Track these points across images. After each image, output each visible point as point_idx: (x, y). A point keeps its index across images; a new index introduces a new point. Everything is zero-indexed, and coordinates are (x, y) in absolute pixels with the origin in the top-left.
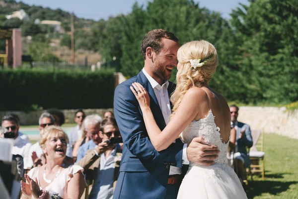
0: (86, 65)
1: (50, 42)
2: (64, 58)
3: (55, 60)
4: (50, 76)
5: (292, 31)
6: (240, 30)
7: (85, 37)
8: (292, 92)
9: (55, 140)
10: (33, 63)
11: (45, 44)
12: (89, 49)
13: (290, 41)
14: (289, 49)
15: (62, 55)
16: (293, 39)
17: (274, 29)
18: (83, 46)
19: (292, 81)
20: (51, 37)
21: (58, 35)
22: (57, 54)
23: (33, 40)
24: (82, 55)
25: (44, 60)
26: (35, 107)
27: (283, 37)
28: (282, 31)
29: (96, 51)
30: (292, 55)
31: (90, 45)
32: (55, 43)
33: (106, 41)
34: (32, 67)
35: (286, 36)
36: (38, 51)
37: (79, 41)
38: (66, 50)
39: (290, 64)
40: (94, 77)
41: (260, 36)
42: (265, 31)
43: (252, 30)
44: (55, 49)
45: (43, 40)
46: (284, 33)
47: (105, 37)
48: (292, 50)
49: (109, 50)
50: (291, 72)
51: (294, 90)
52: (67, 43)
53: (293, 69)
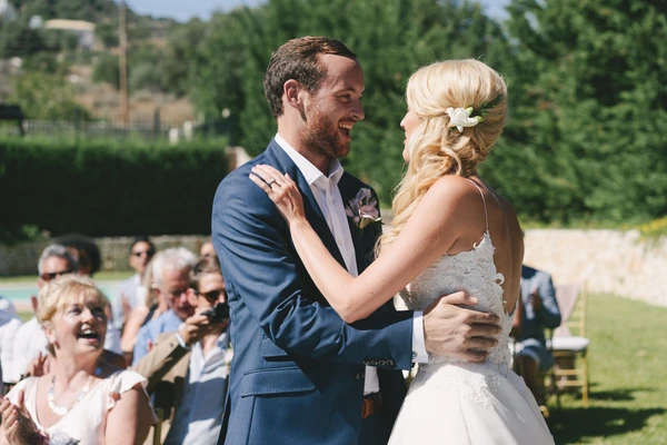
0: (158, 129)
1: (66, 72)
2: (102, 113)
3: (80, 116)
4: (67, 155)
5: (653, 49)
6: (530, 46)
7: (154, 60)
8: (653, 194)
9: (78, 310)
10: (26, 125)
11: (56, 77)
12: (165, 90)
13: (649, 73)
14: (645, 92)
15: (97, 105)
16: (655, 67)
17: (609, 43)
18: (150, 81)
19: (652, 168)
20: (71, 60)
21: (88, 56)
22: (86, 101)
23: (26, 66)
24: (145, 105)
25: (53, 116)
26: (31, 231)
27: (631, 62)
28: (629, 48)
29: (181, 95)
30: (654, 105)
31: (165, 80)
32: (81, 75)
33: (206, 72)
34: (23, 133)
35: (640, 59)
36: (38, 95)
37: (140, 70)
38: (107, 91)
39: (650, 127)
40: (176, 157)
41: (578, 60)
42: (590, 47)
43: (559, 47)
44: (81, 90)
45: (51, 69)
46: (634, 53)
47: (202, 60)
48: (652, 95)
49: (212, 93)
50: (650, 147)
51: (659, 190)
52: (111, 74)
53: (656, 139)
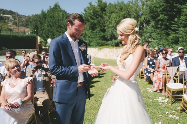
0: (24, 33)
1: (8, 23)
2: (15, 30)
3: (11, 30)
4: (9, 36)
5: (100, 23)
8: (100, 43)
10: (1, 31)
11: (6, 24)
12: (25, 27)
13: (99, 26)
15: (13, 29)
16: (100, 25)
17: (94, 22)
18: (22, 25)
19: (100, 40)
20: (8, 21)
21: (11, 21)
22: (12, 28)
24: (22, 29)
25: (6, 30)
26: (4, 48)
27: (97, 24)
29: (27, 27)
30: (100, 31)
31: (25, 25)
32: (10, 24)
33: (32, 24)
35: (98, 24)
36: (3, 27)
37: (20, 23)
38: (15, 27)
40: (28, 37)
41: (89, 24)
42: (91, 22)
44: (11, 26)
45: (5, 22)
46: (97, 23)
47: (31, 22)
48: (100, 29)
49: (33, 27)
50: (99, 37)
51: (101, 43)
52: (15, 24)
53: (100, 36)
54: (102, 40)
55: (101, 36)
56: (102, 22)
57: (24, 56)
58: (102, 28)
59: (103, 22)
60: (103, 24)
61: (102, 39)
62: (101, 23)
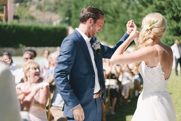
0: (51, 22)
1: (29, 7)
2: (38, 17)
3: (32, 18)
4: (29, 28)
5: (171, 5)
6: (141, 4)
7: (50, 4)
8: (170, 41)
10: (20, 20)
11: (27, 8)
13: (170, 11)
14: (169, 15)
15: (37, 15)
16: (172, 10)
17: (161, 3)
18: (49, 10)
19: (170, 34)
20: (30, 4)
21: (34, 3)
22: (34, 14)
23: (20, 5)
24: (49, 16)
25: (26, 18)
26: (21, 45)
27: (166, 8)
28: (166, 5)
29: (57, 13)
30: (171, 19)
31: (53, 9)
32: (33, 8)
33: (63, 8)
34: (19, 22)
35: (168, 8)
36: (23, 13)
37: (47, 7)
38: (39, 12)
39: (169, 24)
41: (153, 8)
42: (156, 4)
43: (149, 4)
44: (32, 12)
46: (166, 6)
48: (171, 16)
49: (64, 13)
50: (170, 29)
51: (171, 39)
52: (40, 8)
53: (171, 27)
54: (175, 35)
55: (173, 28)
56: (175, 4)
57: (47, 58)
58: (175, 15)
59: (177, 4)
60: (176, 7)
61: (175, 32)
62: (173, 5)
